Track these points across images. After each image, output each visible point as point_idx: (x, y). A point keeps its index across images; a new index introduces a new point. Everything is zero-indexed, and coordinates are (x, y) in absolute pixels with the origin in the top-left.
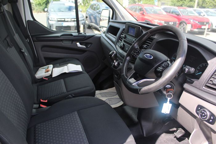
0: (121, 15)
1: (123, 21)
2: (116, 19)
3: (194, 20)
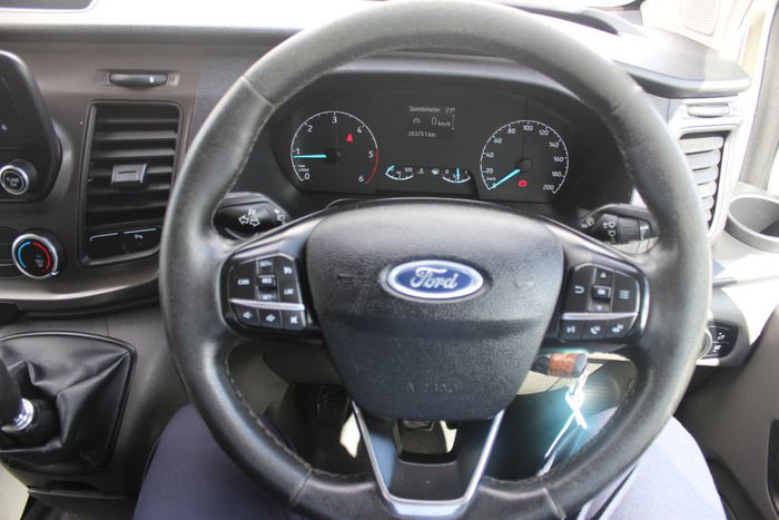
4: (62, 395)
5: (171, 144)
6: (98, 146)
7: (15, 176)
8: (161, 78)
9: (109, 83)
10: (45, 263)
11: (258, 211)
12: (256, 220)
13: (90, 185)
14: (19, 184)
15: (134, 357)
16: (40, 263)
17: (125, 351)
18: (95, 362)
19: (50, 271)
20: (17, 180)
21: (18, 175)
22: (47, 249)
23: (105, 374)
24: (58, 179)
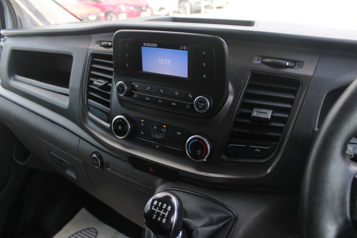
0: (31, 11)
1: (42, 27)
2: (15, 26)
3: (126, 5)
4: (197, 231)
5: (291, 101)
6: (247, 96)
7: (203, 102)
8: (292, 64)
9: (261, 63)
10: (202, 154)
11: (354, 149)
12: (352, 154)
13: (237, 116)
14: (204, 107)
15: (236, 219)
16: (199, 152)
17: (232, 214)
18: (215, 216)
19: (203, 158)
20: (203, 105)
21: (205, 102)
22: (206, 145)
23: (221, 225)
24: (222, 109)
